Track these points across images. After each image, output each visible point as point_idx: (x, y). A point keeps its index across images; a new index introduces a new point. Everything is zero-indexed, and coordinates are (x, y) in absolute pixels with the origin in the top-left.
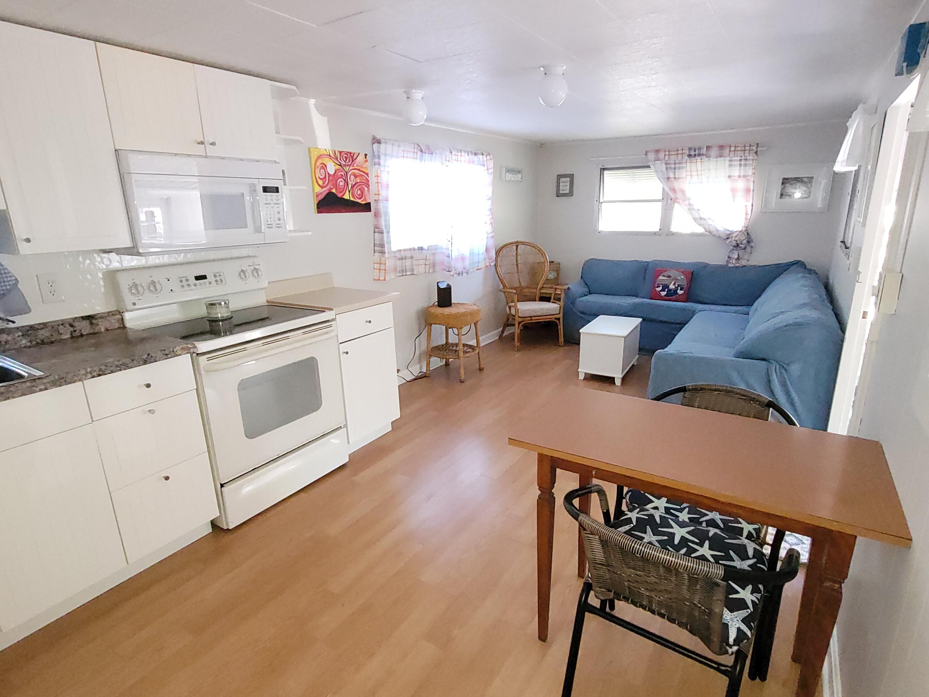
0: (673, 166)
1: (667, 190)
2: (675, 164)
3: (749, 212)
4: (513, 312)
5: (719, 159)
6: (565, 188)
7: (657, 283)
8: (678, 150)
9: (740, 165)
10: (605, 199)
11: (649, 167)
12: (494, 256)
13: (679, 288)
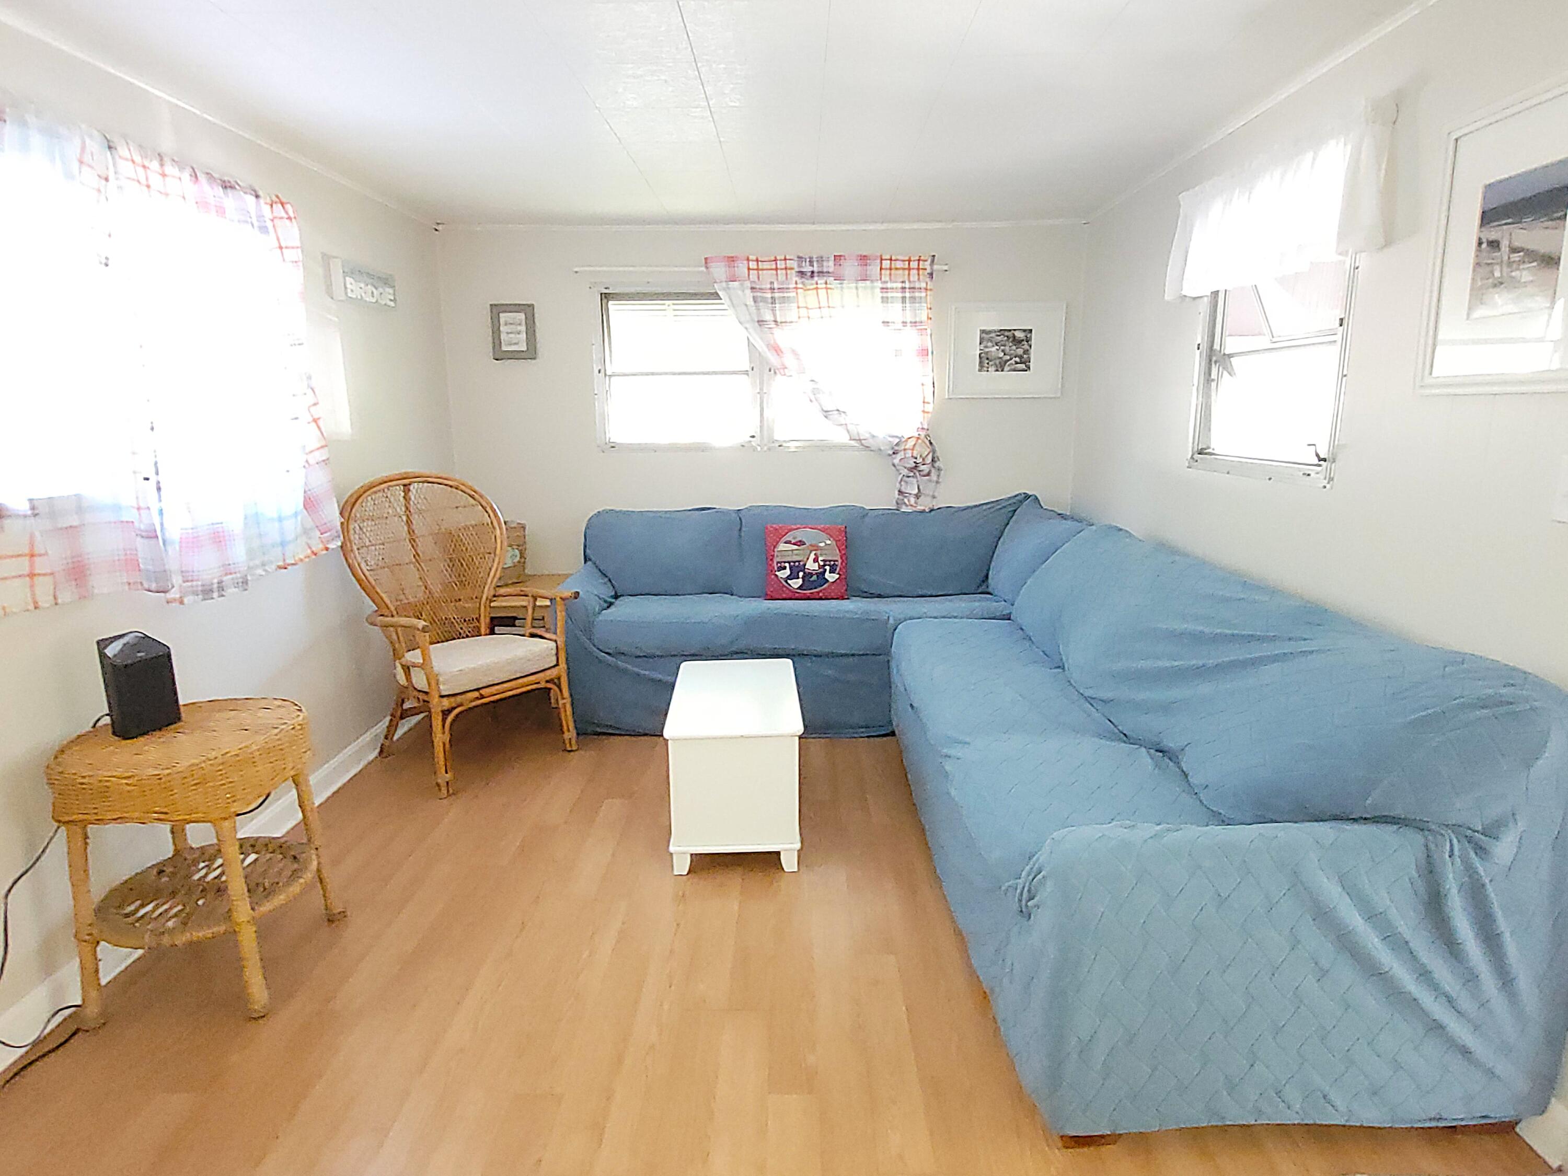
0: (769, 295)
1: (760, 346)
2: (772, 289)
3: (929, 398)
4: (419, 681)
5: (861, 284)
6: (515, 339)
7: (775, 560)
8: (776, 260)
9: (904, 298)
10: (618, 370)
11: (716, 296)
12: (337, 520)
13: (828, 568)
